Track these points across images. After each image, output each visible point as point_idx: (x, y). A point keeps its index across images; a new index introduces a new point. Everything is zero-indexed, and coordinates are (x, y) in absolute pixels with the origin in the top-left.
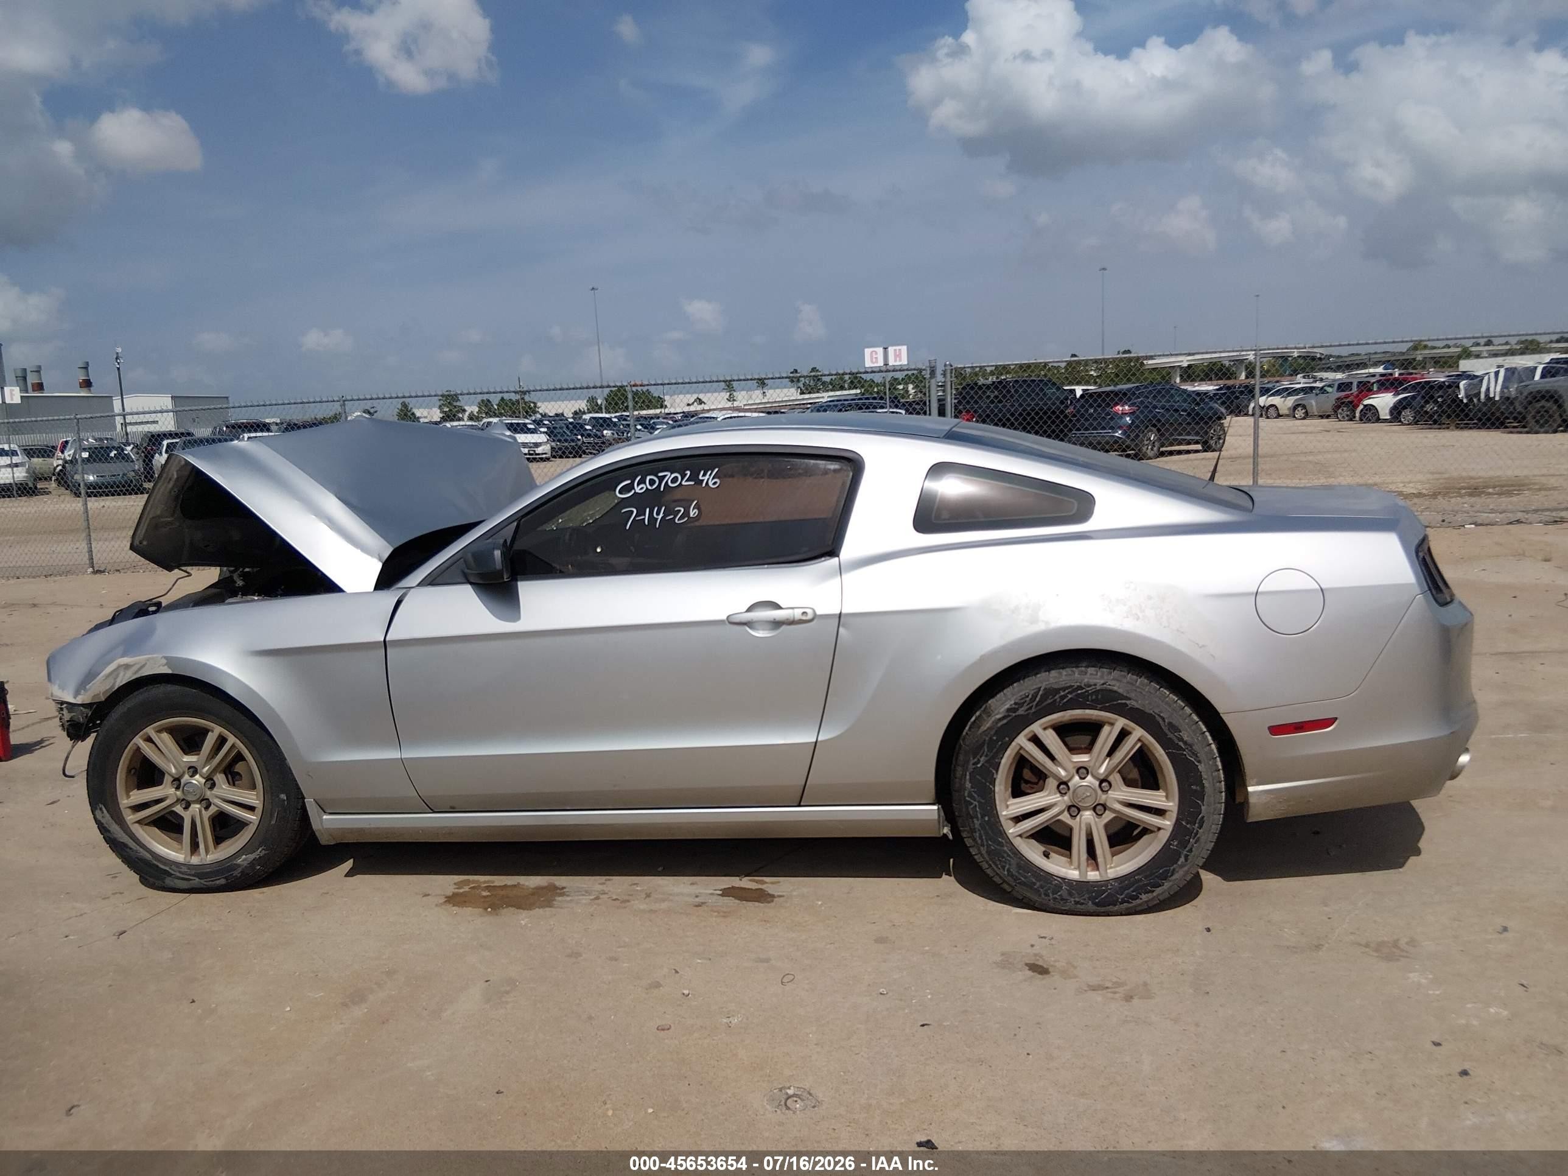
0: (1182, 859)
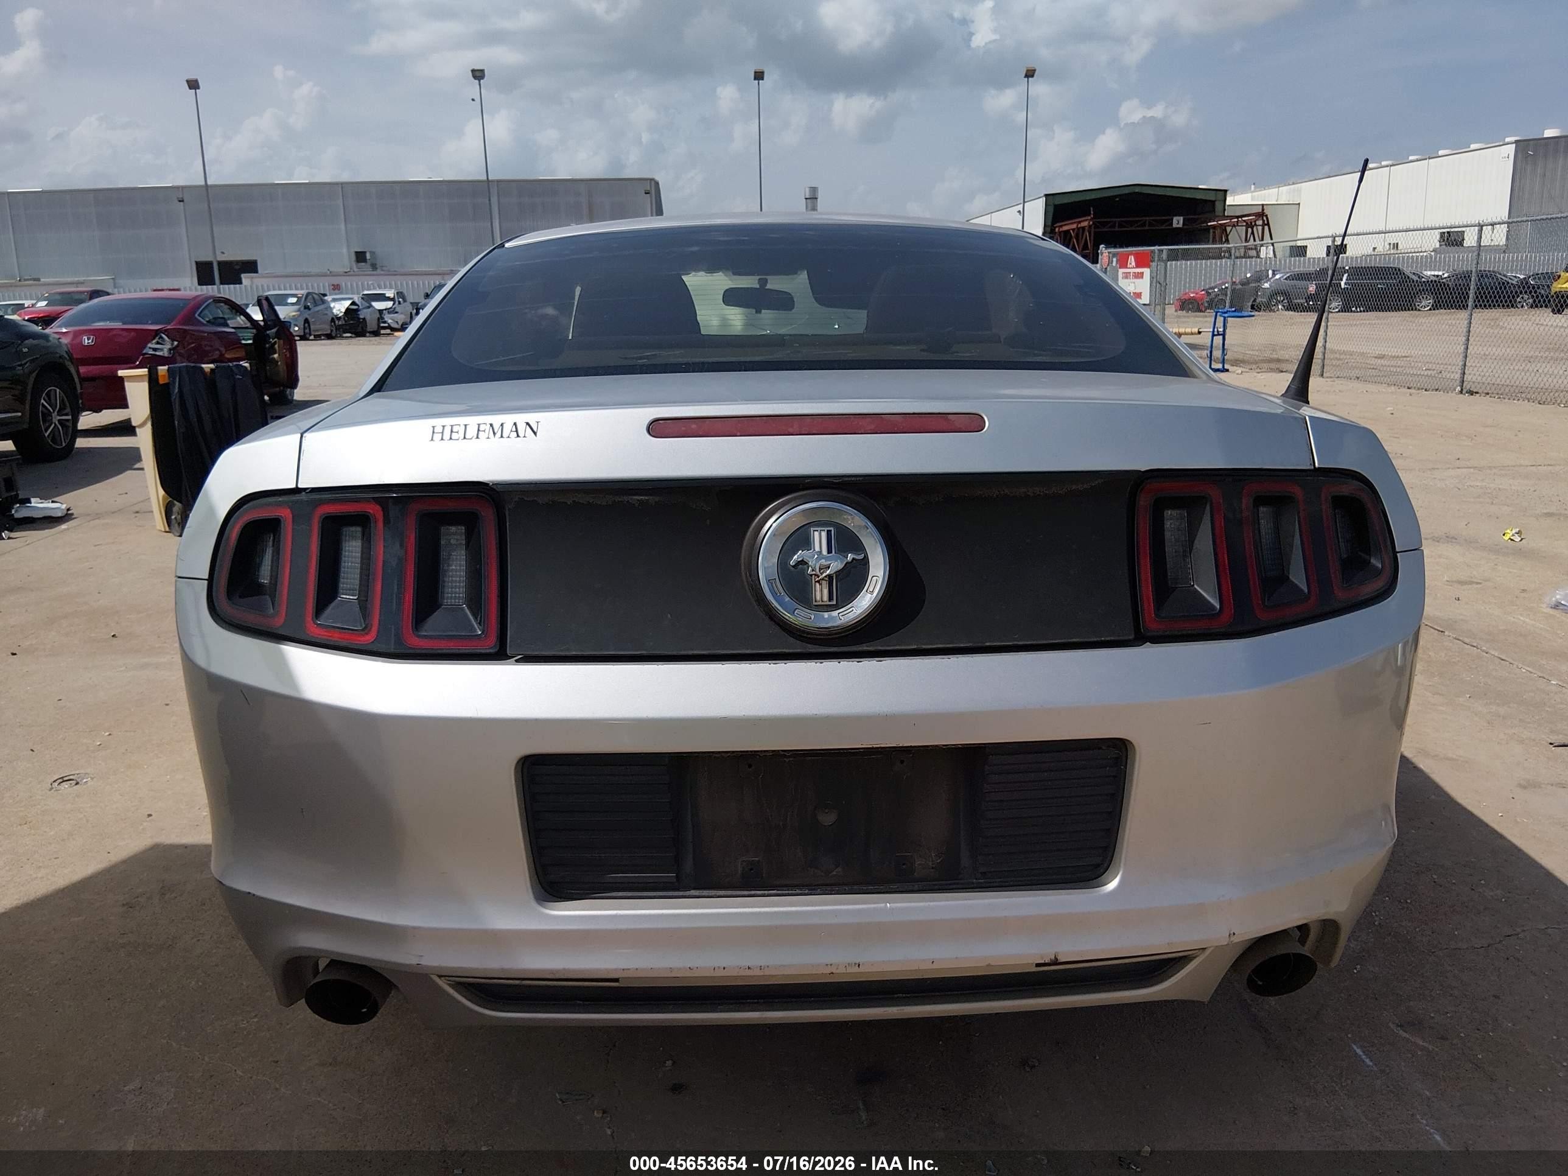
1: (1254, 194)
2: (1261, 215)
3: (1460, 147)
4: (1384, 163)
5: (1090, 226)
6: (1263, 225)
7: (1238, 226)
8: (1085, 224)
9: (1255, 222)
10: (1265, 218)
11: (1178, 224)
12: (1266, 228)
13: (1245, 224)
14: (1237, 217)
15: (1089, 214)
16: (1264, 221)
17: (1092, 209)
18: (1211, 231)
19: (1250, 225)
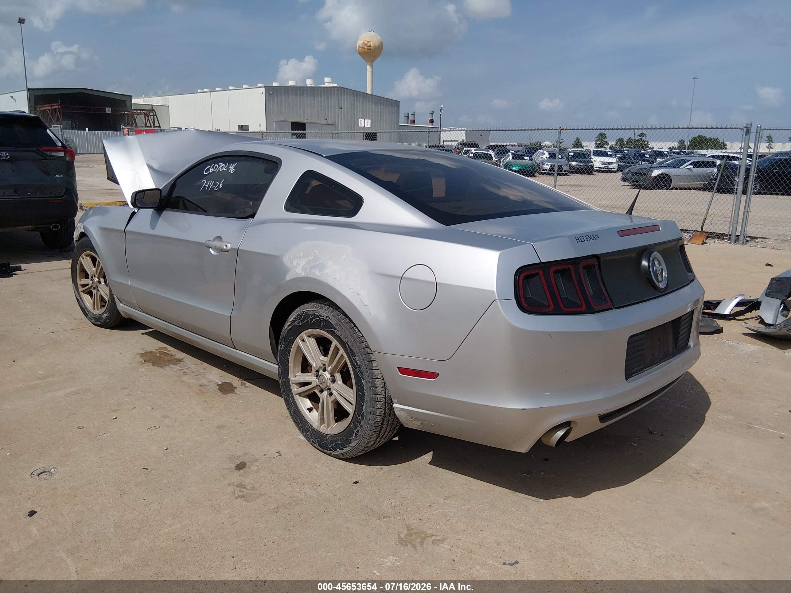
0: (354, 435)
1: (144, 99)
2: (152, 110)
3: (239, 86)
4: (205, 90)
5: (59, 109)
6: (153, 116)
7: (140, 115)
8: (56, 107)
9: (149, 113)
10: (154, 112)
11: (109, 111)
12: (155, 117)
13: (144, 114)
14: (140, 110)
15: (58, 102)
16: (153, 113)
17: (59, 99)
18: (126, 116)
19: (146, 115)
